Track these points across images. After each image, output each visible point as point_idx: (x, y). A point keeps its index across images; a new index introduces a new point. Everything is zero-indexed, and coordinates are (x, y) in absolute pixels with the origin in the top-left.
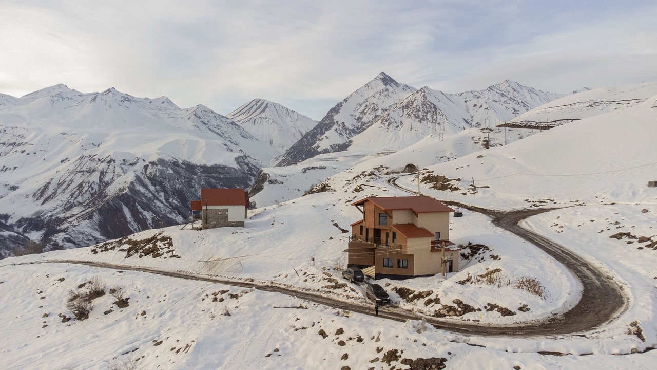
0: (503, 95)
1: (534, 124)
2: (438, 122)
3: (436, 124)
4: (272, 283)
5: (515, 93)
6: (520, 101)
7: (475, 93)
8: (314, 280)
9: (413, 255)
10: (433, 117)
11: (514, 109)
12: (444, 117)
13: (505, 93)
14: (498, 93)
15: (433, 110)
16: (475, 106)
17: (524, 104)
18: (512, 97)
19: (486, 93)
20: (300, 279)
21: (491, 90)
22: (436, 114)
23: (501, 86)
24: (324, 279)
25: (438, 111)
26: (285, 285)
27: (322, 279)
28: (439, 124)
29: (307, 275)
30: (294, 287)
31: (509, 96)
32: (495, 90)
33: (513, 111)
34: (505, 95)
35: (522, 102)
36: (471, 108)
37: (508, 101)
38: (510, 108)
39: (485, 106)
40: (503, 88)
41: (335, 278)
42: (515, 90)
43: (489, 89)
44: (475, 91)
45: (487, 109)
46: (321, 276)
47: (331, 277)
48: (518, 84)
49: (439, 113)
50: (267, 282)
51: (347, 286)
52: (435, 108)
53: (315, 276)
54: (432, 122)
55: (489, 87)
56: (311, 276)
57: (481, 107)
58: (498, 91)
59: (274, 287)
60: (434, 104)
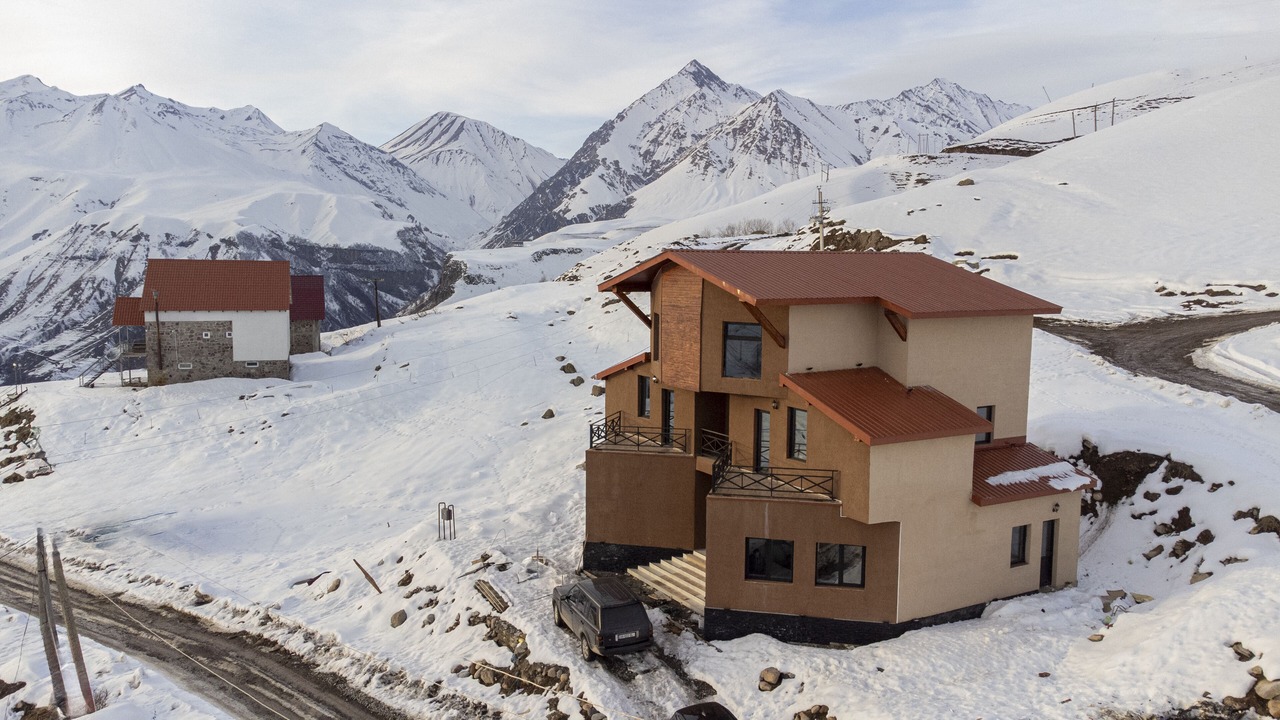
0: (928, 108)
1: (1021, 146)
2: (803, 160)
3: (800, 166)
4: (268, 618)
5: (952, 104)
6: (962, 121)
7: (875, 105)
8: (431, 619)
9: (896, 525)
10: (792, 152)
11: (950, 137)
12: (815, 152)
13: (932, 106)
14: (919, 104)
15: (794, 137)
16: (875, 129)
17: (969, 127)
18: (946, 113)
19: (896, 104)
20: (378, 608)
21: (906, 100)
22: (799, 146)
23: (925, 91)
24: (474, 621)
25: (803, 139)
26: (309, 637)
27: (464, 620)
28: (805, 165)
29: (411, 587)
30: (340, 654)
31: (940, 111)
32: (915, 98)
33: (948, 140)
34: (932, 110)
35: (965, 124)
36: (867, 133)
37: (939, 122)
38: (943, 134)
39: (894, 130)
40: (929, 95)
41: (520, 624)
42: (952, 100)
43: (901, 97)
44: (874, 101)
45: (898, 135)
46: (466, 600)
47: (505, 616)
48: (958, 87)
49: (805, 143)
50: (252, 610)
51: (565, 686)
52: (798, 132)
53: (441, 596)
54: (792, 162)
55: (903, 93)
56: (425, 596)
57: (886, 131)
58: (919, 101)
59: (267, 642)
60: (795, 126)
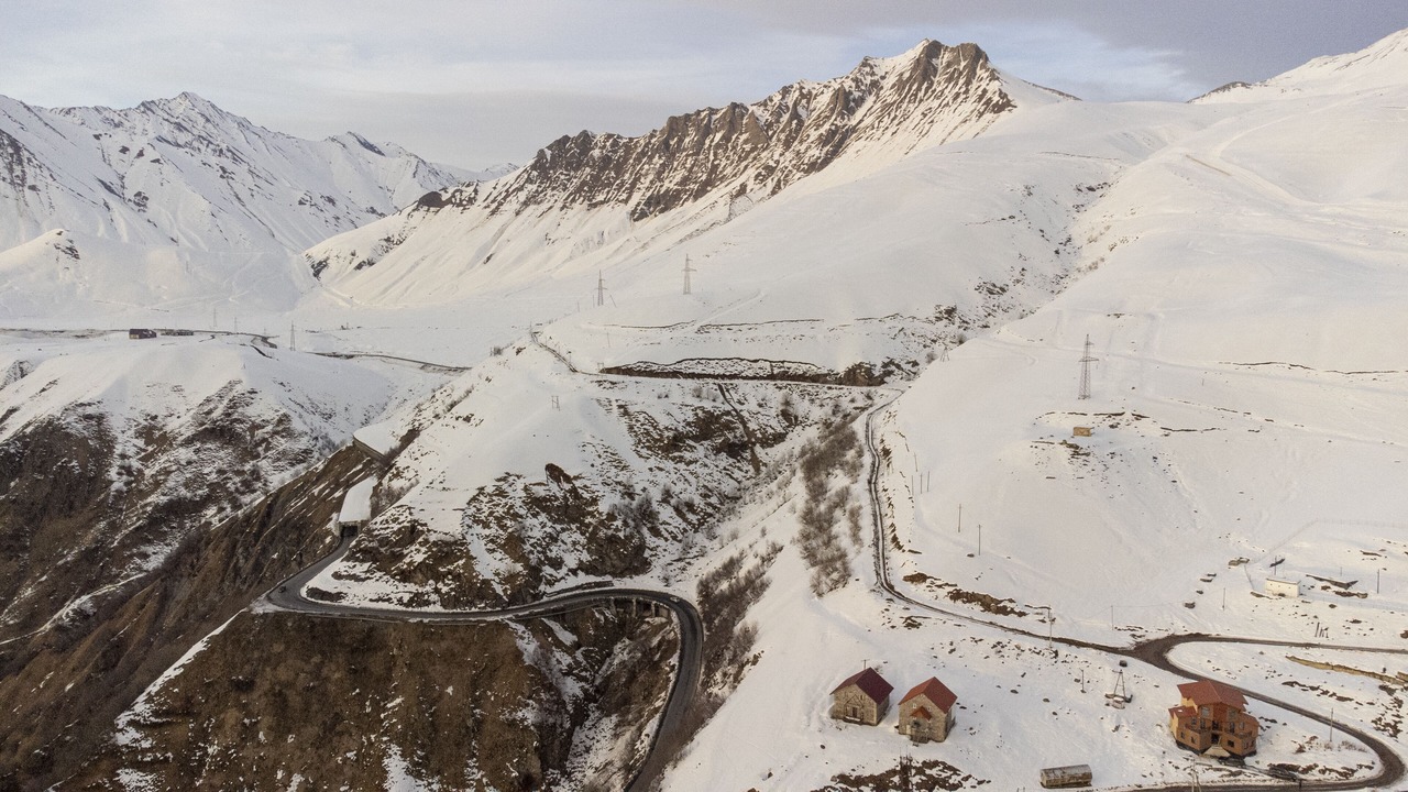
0: (180, 127)
1: (655, 368)
2: (30, 181)
3: (26, 189)
5: (209, 125)
6: (224, 146)
7: (106, 114)
10: (11, 170)
11: (222, 168)
12: (46, 173)
13: (184, 124)
14: (167, 120)
15: (10, 150)
16: (124, 150)
17: (233, 154)
18: (204, 135)
19: (136, 118)
21: (149, 112)
22: (20, 162)
23: (172, 105)
25: (25, 154)
28: (33, 188)
31: (196, 132)
32: (160, 113)
33: (221, 172)
34: (186, 129)
35: (229, 150)
36: (115, 156)
37: (196, 144)
38: (213, 165)
39: (150, 154)
40: (180, 110)
42: (208, 120)
43: (142, 109)
44: (105, 109)
45: (157, 161)
48: (213, 106)
49: (29, 160)
52: (14, 143)
54: (12, 183)
55: (143, 104)
57: (141, 154)
58: (166, 117)
60: (9, 136)
